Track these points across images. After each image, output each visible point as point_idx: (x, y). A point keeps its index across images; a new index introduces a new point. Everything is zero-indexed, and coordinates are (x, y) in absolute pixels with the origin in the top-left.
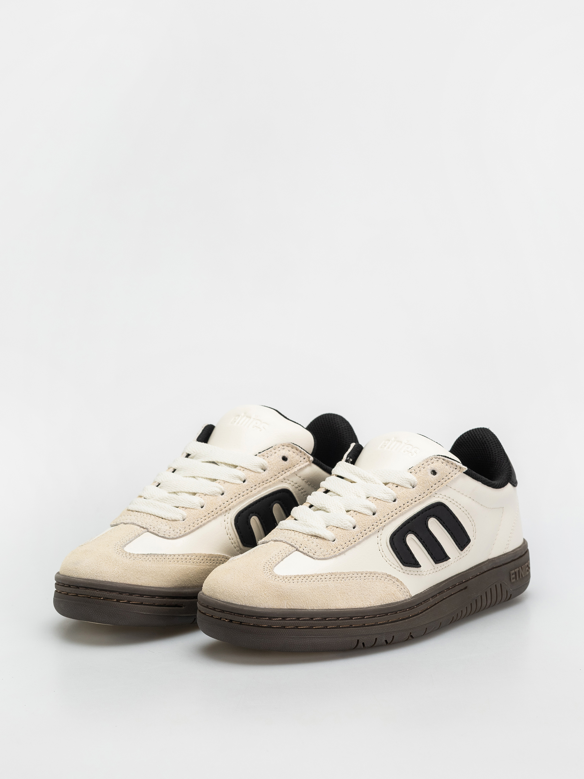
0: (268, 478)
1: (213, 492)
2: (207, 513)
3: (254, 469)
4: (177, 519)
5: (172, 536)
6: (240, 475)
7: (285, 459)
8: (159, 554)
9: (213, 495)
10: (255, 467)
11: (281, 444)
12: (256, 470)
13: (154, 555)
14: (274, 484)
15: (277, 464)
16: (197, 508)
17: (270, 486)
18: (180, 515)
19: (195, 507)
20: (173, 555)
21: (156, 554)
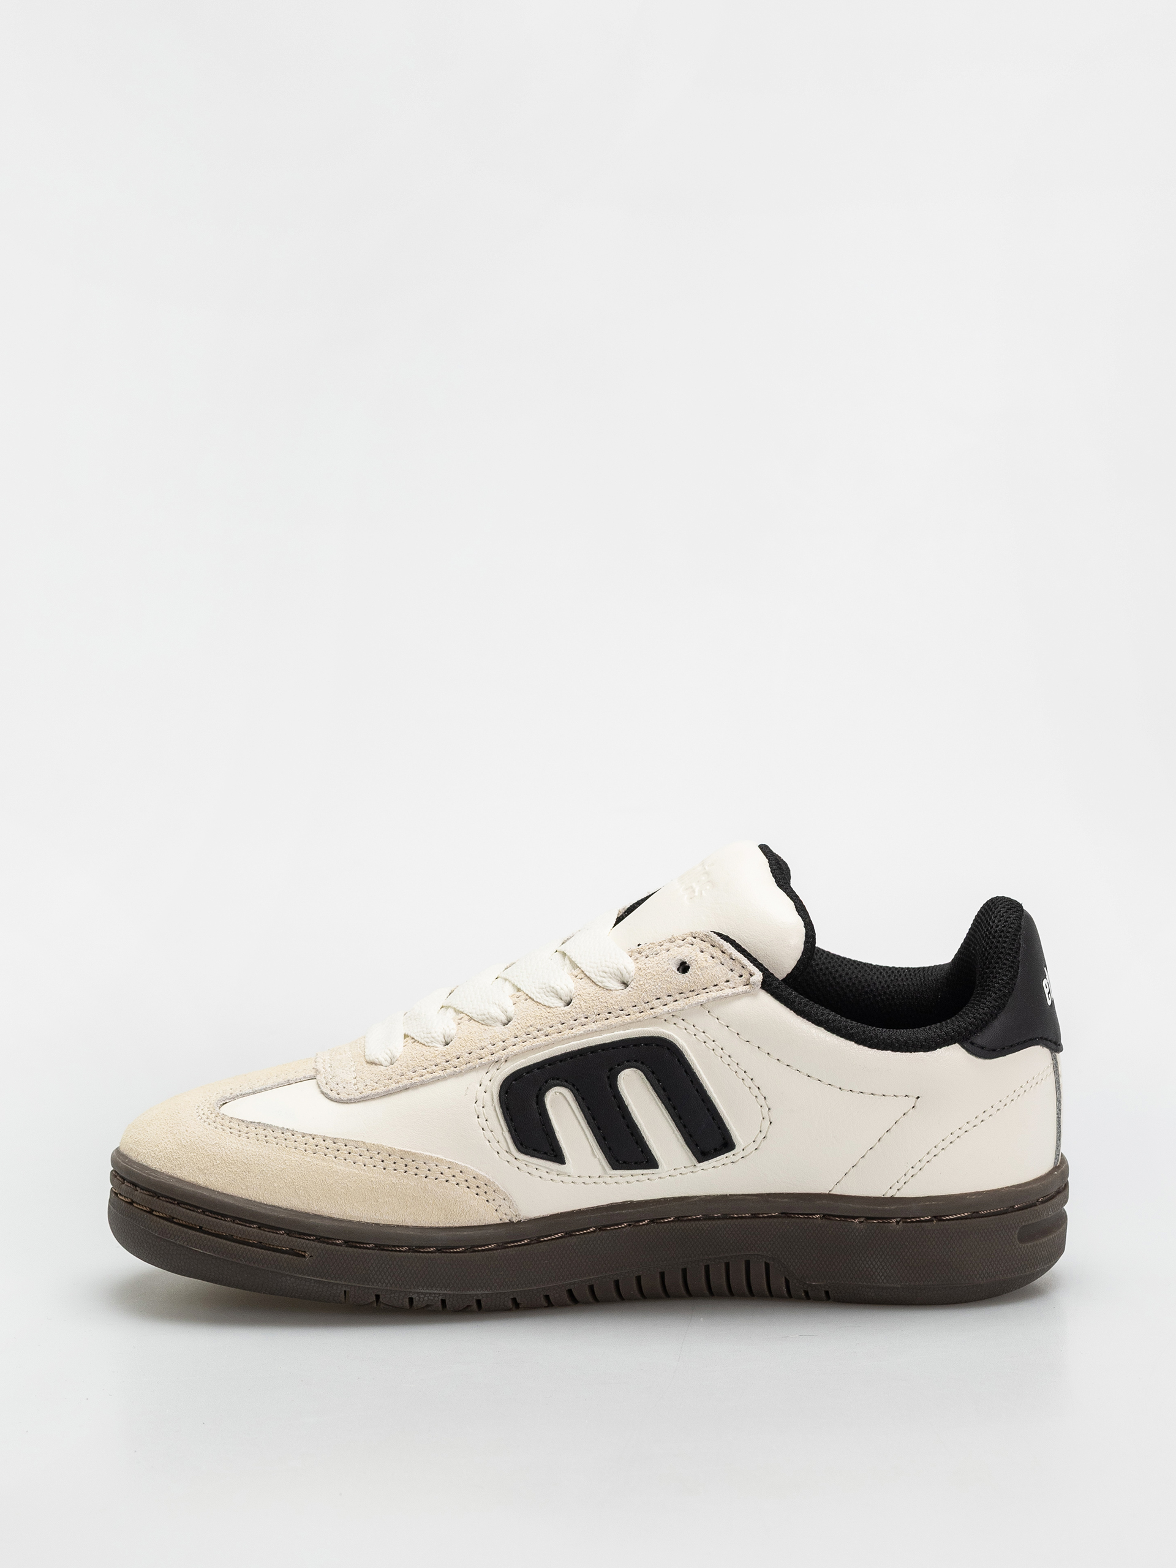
0: (624, 1006)
1: (484, 1015)
2: (444, 1058)
3: (600, 979)
4: (377, 1061)
5: (344, 1096)
6: (558, 988)
7: (684, 968)
8: (278, 1127)
9: (482, 1022)
10: (602, 974)
11: (691, 933)
12: (602, 982)
13: (266, 1126)
14: (637, 1023)
15: (656, 977)
16: (430, 1044)
17: (624, 1026)
18: (389, 1052)
19: (428, 1040)
20: (311, 1135)
21: (270, 1126)
